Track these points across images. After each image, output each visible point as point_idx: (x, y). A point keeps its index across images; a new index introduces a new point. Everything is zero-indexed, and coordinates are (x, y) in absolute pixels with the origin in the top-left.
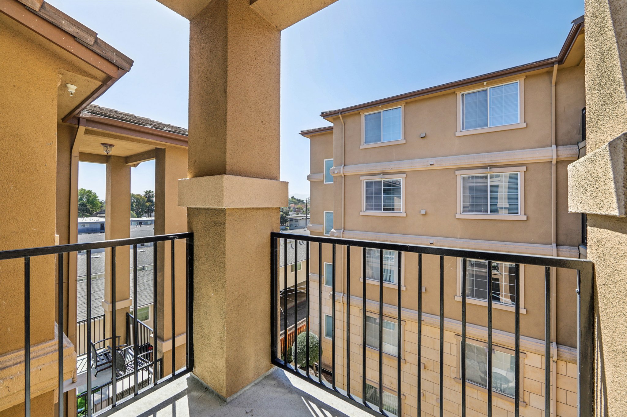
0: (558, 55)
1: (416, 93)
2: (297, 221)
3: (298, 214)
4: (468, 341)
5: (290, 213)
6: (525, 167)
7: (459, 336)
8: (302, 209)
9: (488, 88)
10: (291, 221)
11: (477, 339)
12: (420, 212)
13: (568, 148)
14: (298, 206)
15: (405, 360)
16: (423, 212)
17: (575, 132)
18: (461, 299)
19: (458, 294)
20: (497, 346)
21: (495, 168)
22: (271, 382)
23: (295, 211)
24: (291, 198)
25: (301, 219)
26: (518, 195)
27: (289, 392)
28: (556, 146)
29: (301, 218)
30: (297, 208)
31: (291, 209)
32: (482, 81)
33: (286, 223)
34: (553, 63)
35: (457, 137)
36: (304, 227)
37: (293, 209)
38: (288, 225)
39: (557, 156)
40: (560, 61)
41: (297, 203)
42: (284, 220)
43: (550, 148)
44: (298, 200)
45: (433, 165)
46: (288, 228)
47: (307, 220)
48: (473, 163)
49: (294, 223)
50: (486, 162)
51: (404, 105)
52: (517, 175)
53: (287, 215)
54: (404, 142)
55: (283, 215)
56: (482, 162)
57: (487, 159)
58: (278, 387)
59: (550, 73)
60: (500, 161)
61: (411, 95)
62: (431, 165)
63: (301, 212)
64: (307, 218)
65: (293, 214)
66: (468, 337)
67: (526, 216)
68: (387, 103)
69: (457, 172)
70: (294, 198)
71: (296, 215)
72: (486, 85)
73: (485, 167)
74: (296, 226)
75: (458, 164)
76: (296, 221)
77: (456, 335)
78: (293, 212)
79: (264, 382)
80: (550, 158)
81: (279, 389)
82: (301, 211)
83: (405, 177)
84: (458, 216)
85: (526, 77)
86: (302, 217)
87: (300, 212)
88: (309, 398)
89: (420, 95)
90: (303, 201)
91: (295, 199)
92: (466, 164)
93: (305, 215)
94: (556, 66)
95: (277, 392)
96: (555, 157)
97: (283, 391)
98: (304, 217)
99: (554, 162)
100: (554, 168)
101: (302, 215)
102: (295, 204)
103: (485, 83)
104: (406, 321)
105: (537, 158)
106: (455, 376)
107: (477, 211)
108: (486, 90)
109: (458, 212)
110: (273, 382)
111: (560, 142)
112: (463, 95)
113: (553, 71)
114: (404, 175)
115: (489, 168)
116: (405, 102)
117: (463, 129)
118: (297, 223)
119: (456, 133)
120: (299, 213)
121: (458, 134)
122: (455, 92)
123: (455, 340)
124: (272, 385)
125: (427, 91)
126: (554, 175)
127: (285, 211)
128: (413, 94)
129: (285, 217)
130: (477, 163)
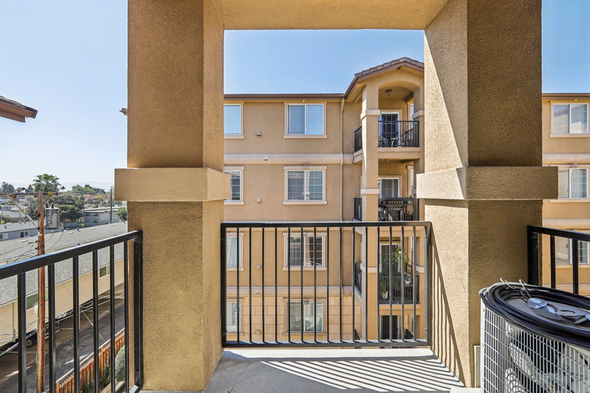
0: (345, 93)
1: (254, 96)
2: (97, 215)
3: (97, 207)
4: (292, 301)
5: (85, 206)
6: (326, 167)
7: (286, 298)
8: (102, 200)
9: (306, 105)
10: (87, 215)
11: (297, 297)
12: (256, 200)
13: (348, 156)
14: (95, 197)
15: (243, 332)
16: (259, 200)
17: (352, 145)
18: (287, 269)
19: (285, 266)
20: (310, 298)
21: (309, 166)
22: (228, 363)
23: (92, 203)
24: (84, 187)
25: (102, 213)
26: (322, 186)
27: (249, 363)
28: (343, 154)
29: (104, 211)
30: (94, 200)
31: (86, 200)
32: (302, 98)
33: (80, 219)
34: (342, 97)
35: (284, 139)
36: (107, 222)
37: (88, 200)
38: (81, 221)
39: (343, 160)
40: (346, 97)
41: (94, 193)
42: (75, 214)
43: (339, 155)
44: (95, 189)
45: (267, 160)
46: (83, 225)
47: (112, 213)
48: (295, 161)
49: (91, 218)
50: (304, 161)
51: (243, 104)
52: (322, 171)
53: (81, 207)
54: (243, 137)
55: (73, 209)
56: (301, 161)
57: (304, 158)
58: (237, 364)
59: (340, 103)
60: (312, 161)
61: (250, 96)
62: (265, 160)
63: (101, 204)
64: (113, 210)
65: (88, 207)
66: (292, 297)
67: (327, 201)
68: (229, 99)
69: (284, 168)
70: (89, 187)
71: (95, 208)
72: (304, 102)
73: (302, 165)
74: (95, 222)
75: (285, 161)
76: (95, 215)
77: (284, 298)
78: (88, 205)
79: (221, 366)
80: (340, 161)
81: (239, 365)
82: (101, 202)
83: (244, 169)
84: (285, 203)
85: (328, 102)
86: (105, 209)
87: (99, 203)
88: (268, 360)
89: (257, 99)
90: (103, 191)
91: (91, 188)
92: (291, 161)
93: (110, 208)
94: (343, 100)
95: (239, 368)
96: (342, 161)
97: (243, 364)
98: (108, 210)
99: (341, 165)
100: (341, 168)
101: (104, 208)
102: (91, 194)
103: (304, 101)
104: (245, 297)
105: (334, 161)
106: (283, 331)
107: (298, 199)
108: (304, 106)
109: (285, 200)
110: (230, 363)
111: (345, 151)
112: (289, 106)
113: (342, 103)
114: (243, 168)
115: (305, 165)
116: (244, 102)
117: (288, 133)
118: (96, 217)
119: (284, 136)
120: (99, 205)
121: (285, 137)
122: (283, 102)
123: (283, 302)
124: (230, 365)
125: (263, 96)
126: (341, 173)
127: (77, 202)
128: (252, 96)
129: (78, 210)
130: (298, 161)
